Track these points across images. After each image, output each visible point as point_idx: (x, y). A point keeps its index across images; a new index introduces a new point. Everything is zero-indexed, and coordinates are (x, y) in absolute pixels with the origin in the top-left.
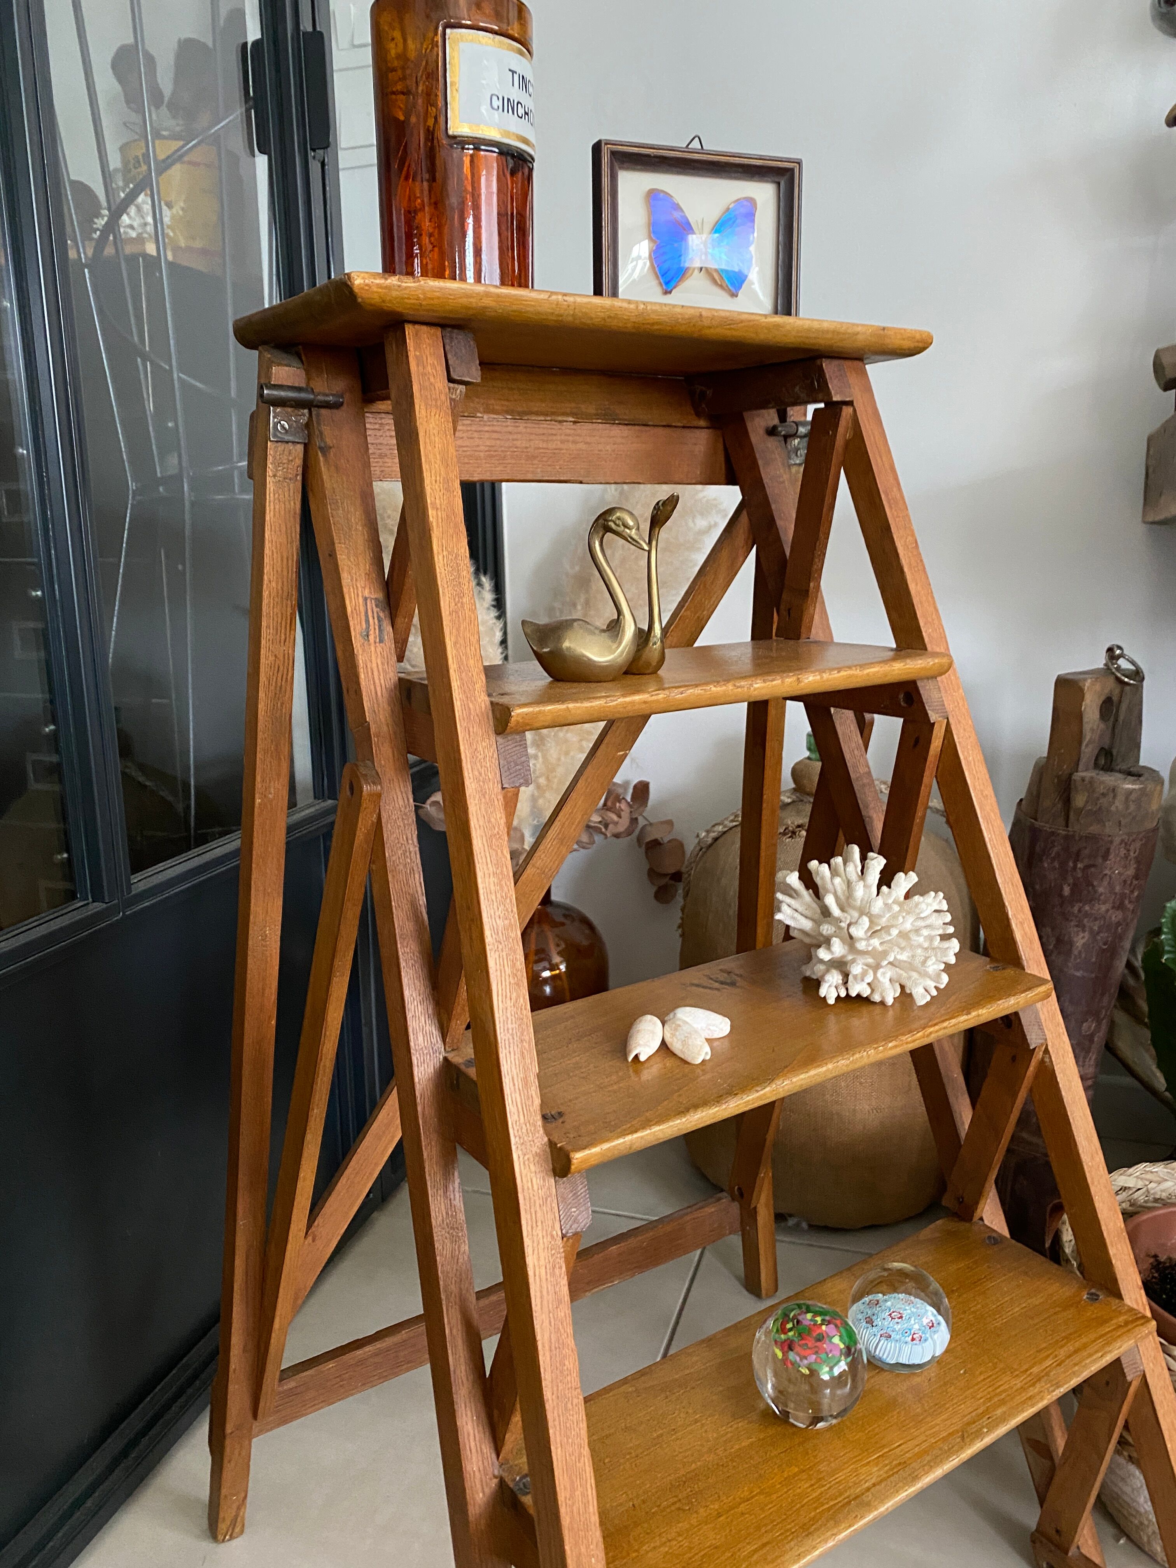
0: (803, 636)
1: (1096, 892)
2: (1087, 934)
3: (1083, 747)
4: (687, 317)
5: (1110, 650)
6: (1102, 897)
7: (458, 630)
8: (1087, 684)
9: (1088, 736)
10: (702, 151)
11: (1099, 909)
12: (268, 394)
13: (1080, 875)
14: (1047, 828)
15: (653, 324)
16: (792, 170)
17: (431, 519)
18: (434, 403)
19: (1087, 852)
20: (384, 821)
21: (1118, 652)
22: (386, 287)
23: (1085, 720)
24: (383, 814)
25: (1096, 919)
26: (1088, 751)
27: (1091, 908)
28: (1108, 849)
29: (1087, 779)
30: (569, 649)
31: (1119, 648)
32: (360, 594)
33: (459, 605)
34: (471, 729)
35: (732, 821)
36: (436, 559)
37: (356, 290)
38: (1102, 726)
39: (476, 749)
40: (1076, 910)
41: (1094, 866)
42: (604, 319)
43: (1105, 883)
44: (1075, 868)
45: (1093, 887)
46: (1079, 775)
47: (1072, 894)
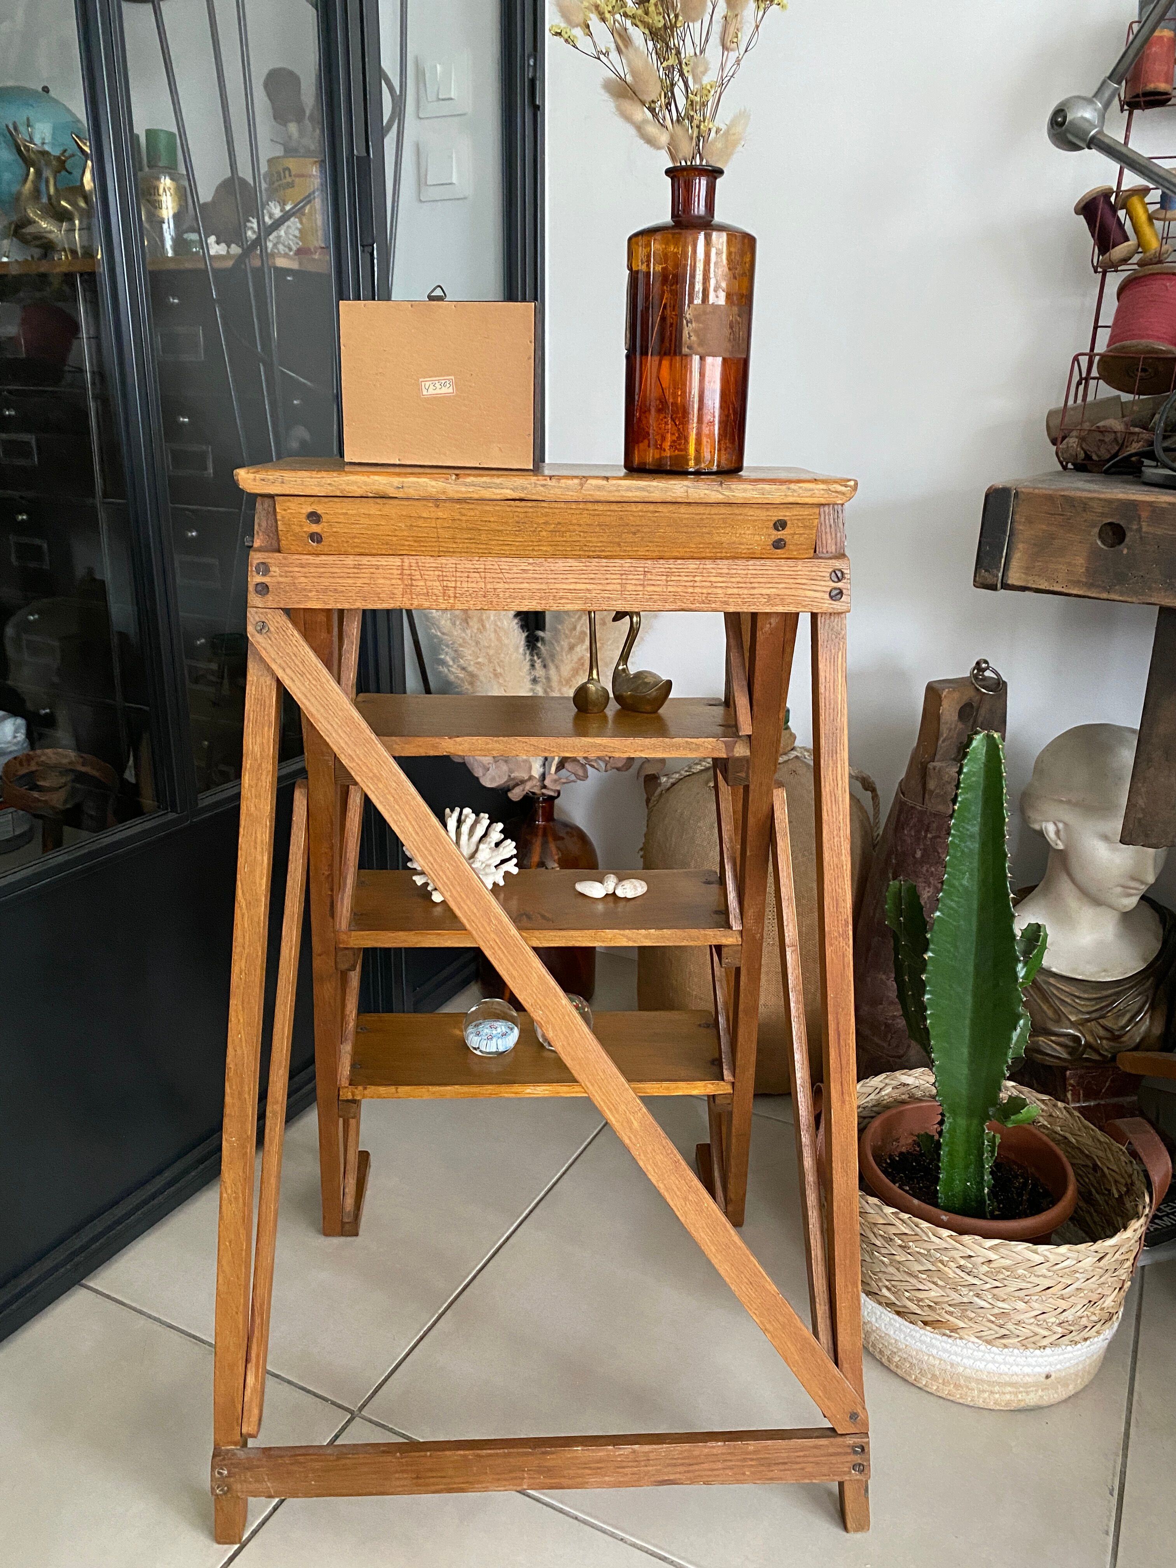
1: (940, 857)
2: (931, 890)
3: (940, 742)
5: (978, 663)
8: (945, 693)
9: (945, 733)
13: (929, 843)
19: (934, 825)
21: (984, 665)
23: (942, 721)
26: (943, 744)
27: (936, 870)
29: (937, 769)
31: (986, 662)
35: (686, 771)
38: (960, 726)
40: (925, 868)
41: (939, 837)
44: (926, 837)
45: (938, 853)
46: (934, 764)
47: (923, 856)
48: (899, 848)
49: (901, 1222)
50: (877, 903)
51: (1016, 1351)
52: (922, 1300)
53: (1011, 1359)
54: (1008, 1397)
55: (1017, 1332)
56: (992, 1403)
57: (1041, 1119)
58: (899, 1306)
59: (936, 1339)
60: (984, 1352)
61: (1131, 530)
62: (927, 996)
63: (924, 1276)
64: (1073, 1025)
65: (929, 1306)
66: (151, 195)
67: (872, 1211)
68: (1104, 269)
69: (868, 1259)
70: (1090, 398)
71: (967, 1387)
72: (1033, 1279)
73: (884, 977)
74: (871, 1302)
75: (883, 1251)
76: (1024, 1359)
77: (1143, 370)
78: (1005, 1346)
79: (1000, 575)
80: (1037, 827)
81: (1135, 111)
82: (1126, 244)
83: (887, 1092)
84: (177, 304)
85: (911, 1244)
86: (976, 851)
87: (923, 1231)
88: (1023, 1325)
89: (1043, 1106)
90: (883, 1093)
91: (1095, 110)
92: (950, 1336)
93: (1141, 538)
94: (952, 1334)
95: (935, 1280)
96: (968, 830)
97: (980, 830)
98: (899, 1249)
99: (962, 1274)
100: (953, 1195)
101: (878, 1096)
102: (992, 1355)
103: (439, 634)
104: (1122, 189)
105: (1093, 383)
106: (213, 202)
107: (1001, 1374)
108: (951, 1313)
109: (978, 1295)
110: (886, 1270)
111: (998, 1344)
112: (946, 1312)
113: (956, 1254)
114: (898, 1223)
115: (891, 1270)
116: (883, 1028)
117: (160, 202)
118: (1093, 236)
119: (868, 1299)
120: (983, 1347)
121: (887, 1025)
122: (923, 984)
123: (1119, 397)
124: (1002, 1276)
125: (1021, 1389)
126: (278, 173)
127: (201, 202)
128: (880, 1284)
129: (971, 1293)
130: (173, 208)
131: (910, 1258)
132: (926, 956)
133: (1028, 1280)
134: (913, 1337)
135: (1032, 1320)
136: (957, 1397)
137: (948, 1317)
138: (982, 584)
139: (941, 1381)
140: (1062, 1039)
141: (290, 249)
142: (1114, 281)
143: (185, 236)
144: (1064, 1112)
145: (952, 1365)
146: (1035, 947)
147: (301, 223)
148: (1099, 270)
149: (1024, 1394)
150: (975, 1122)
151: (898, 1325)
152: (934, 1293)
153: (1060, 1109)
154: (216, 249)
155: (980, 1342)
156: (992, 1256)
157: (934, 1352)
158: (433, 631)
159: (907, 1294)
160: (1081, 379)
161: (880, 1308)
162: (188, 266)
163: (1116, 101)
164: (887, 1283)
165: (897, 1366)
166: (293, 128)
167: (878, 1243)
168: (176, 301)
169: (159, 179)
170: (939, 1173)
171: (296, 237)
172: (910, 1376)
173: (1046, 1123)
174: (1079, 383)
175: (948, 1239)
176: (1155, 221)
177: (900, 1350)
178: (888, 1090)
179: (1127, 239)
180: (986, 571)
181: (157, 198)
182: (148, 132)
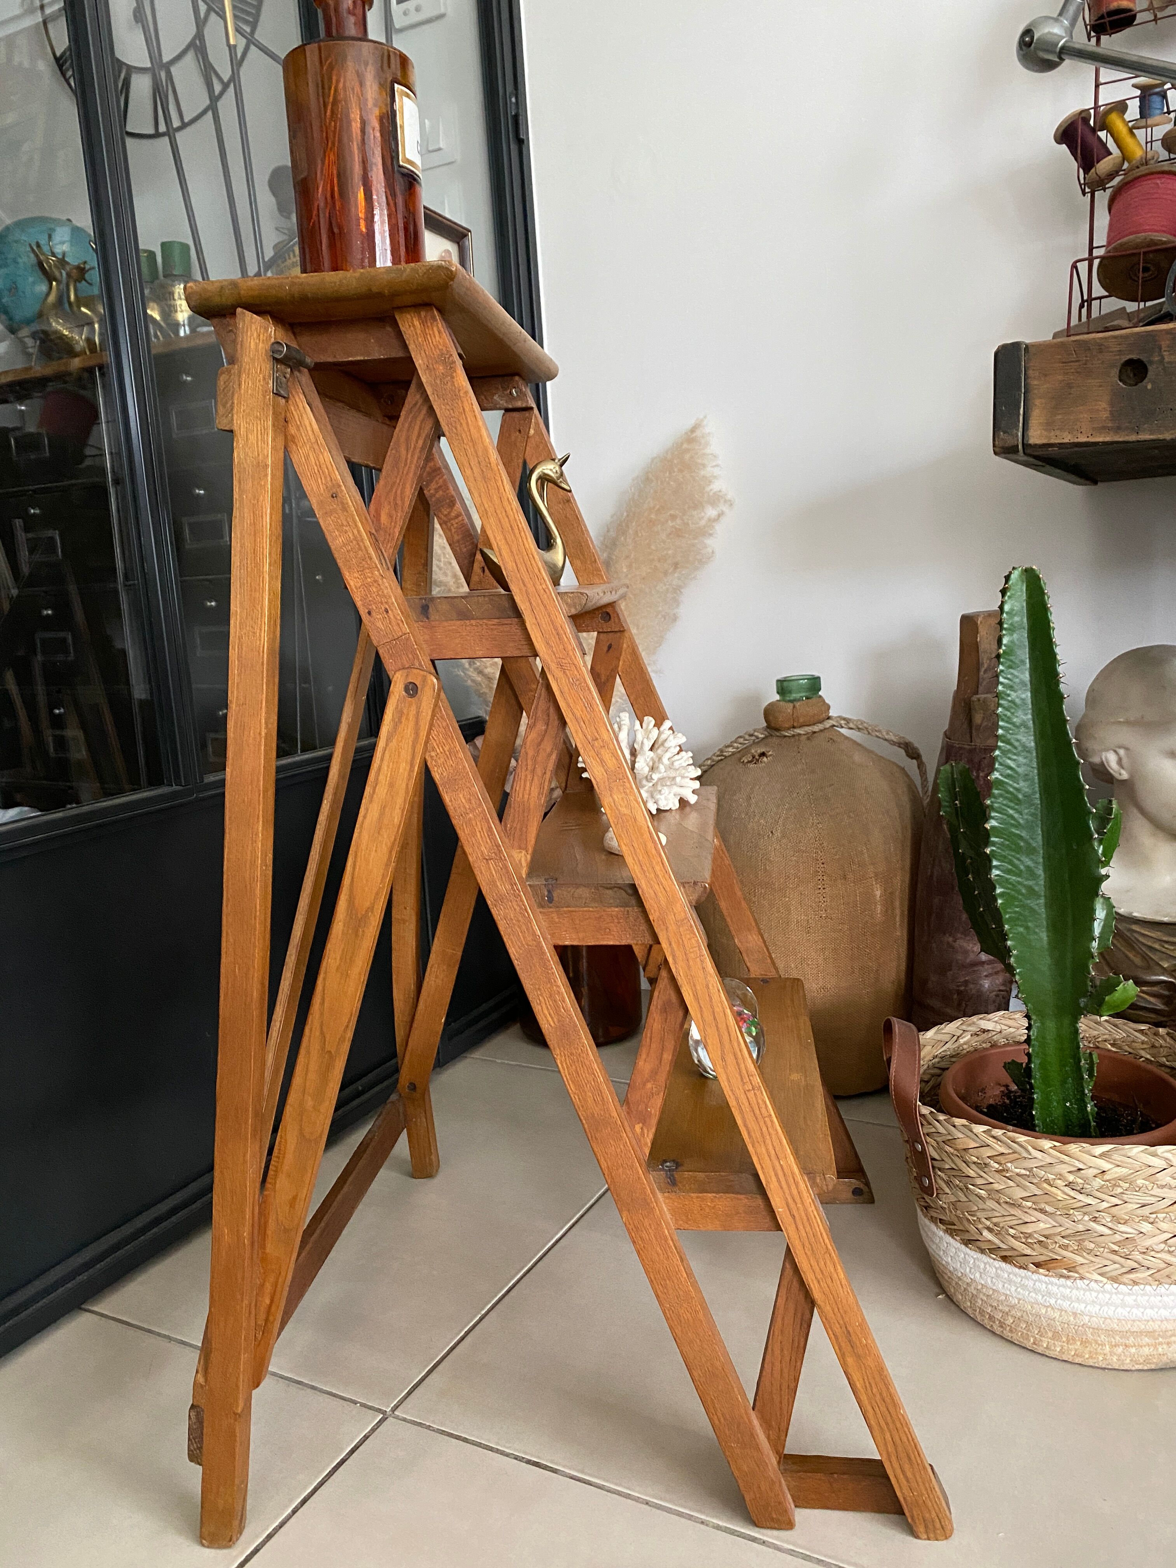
3: (982, 673)
8: (980, 619)
9: (985, 664)
26: (987, 677)
29: (982, 700)
46: (978, 696)
49: (994, 1141)
51: (1148, 1288)
52: (1030, 1235)
53: (1142, 1300)
54: (1146, 1351)
55: (1146, 1263)
56: (1128, 1361)
57: (1143, 1053)
58: (1005, 1250)
59: (1052, 1284)
60: (1111, 1293)
61: (1151, 362)
62: (995, 872)
63: (1029, 1204)
64: (1165, 971)
65: (1040, 1242)
66: (166, 300)
67: (960, 1135)
68: (1092, 186)
69: (964, 1199)
70: (1095, 314)
71: (1096, 1342)
72: (1157, 1191)
73: (951, 939)
74: (972, 1253)
75: (979, 1181)
76: (1160, 1298)
77: (1145, 270)
78: (1135, 1283)
79: (1020, 434)
80: (1096, 760)
81: (1102, 37)
82: (1110, 157)
83: (965, 1039)
84: (190, 382)
85: (1009, 1165)
86: (1029, 701)
87: (1021, 1146)
88: (1153, 1253)
89: (1143, 1038)
90: (962, 1041)
91: (1062, 26)
92: (1068, 1277)
93: (1164, 369)
94: (1071, 1274)
95: (1043, 1206)
96: (1017, 677)
97: (1031, 676)
98: (997, 1175)
99: (1072, 1193)
100: (1052, 1121)
101: (957, 1045)
102: (1121, 1297)
104: (1100, 103)
105: (1095, 303)
107: (1134, 1321)
108: (1065, 1247)
109: (1095, 1220)
110: (985, 1207)
111: (1127, 1281)
112: (1060, 1247)
113: (1064, 1169)
114: (991, 1141)
115: (991, 1204)
116: (955, 996)
117: (175, 306)
118: (1076, 159)
119: (968, 1250)
120: (1108, 1287)
121: (959, 993)
122: (988, 859)
123: (1124, 308)
124: (1119, 1190)
125: (1161, 1339)
126: (283, 254)
128: (980, 1226)
129: (1086, 1218)
130: (186, 311)
131: (1011, 1183)
132: (987, 826)
133: (1151, 1192)
134: (1024, 1287)
135: (1163, 1246)
136: (1086, 1359)
137: (1064, 1253)
138: (1003, 448)
139: (1064, 1339)
140: (1155, 989)
142: (1102, 198)
143: (199, 329)
144: (1168, 1039)
145: (1075, 1314)
146: (1109, 820)
148: (1087, 190)
149: (1165, 1346)
150: (1066, 1021)
151: (1006, 1276)
152: (1044, 1225)
153: (1162, 1037)
155: (1105, 1280)
156: (1104, 1165)
157: (1053, 1301)
159: (1012, 1231)
160: (1083, 301)
161: (984, 1258)
162: (200, 342)
163: (1080, 23)
164: (988, 1223)
165: (1011, 1331)
167: (972, 1173)
168: (189, 379)
169: (174, 286)
170: (1033, 1093)
172: (1028, 1339)
173: (1148, 1057)
174: (1081, 306)
175: (1051, 1150)
176: (1135, 131)
177: (1013, 1307)
178: (967, 1037)
179: (1110, 154)
180: (1004, 433)
181: (172, 302)
182: (163, 245)
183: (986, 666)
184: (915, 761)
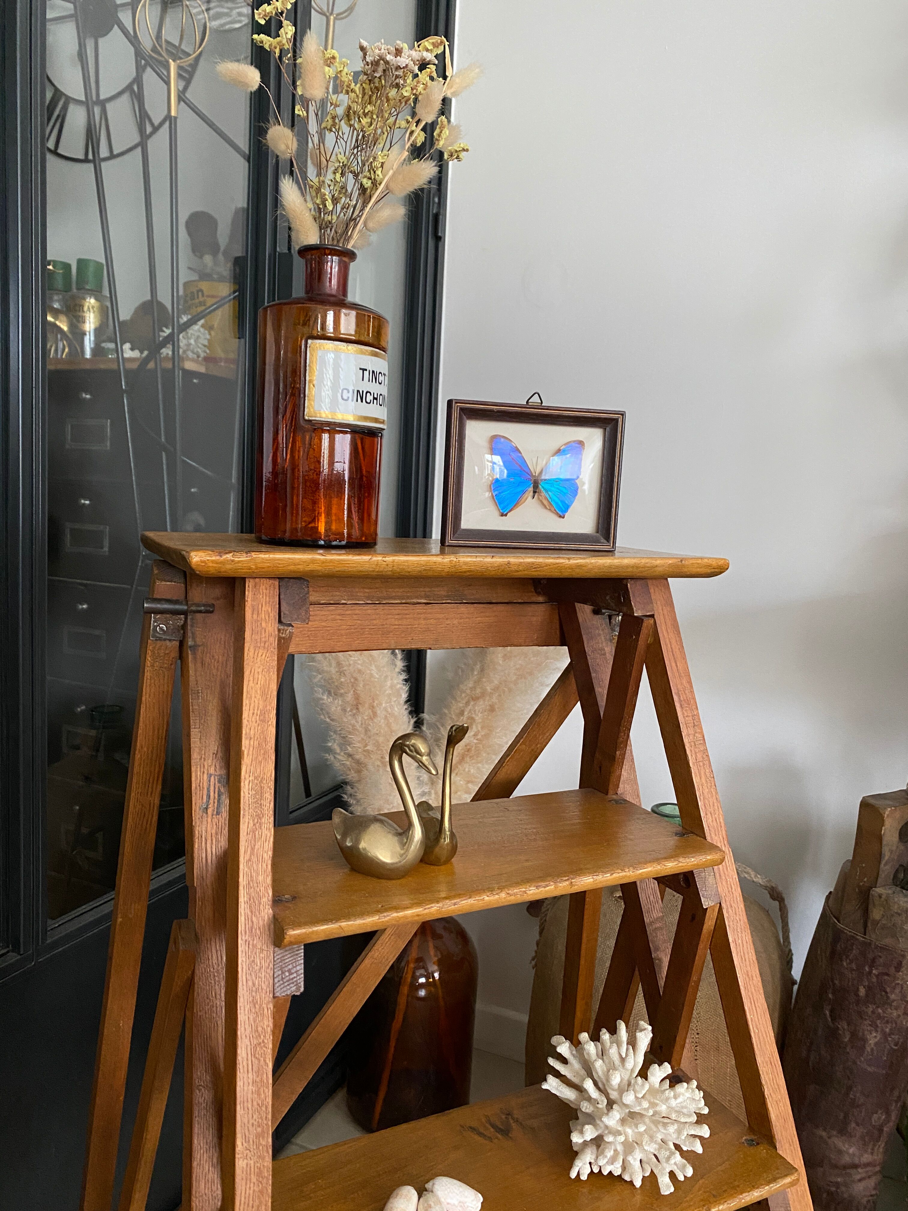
0: (611, 792)
1: (888, 998)
2: (879, 1034)
3: (882, 865)
4: (496, 565)
6: (894, 1004)
7: (253, 849)
8: (887, 813)
9: (887, 856)
10: (540, 406)
11: (891, 1013)
12: (147, 607)
13: (874, 980)
14: (848, 931)
15: (465, 572)
16: (617, 420)
17: (243, 748)
18: (262, 645)
19: (881, 960)
20: (196, 979)
22: (221, 563)
23: (884, 843)
24: (197, 971)
25: (887, 1022)
26: (886, 870)
27: (884, 1012)
28: (901, 962)
29: (884, 897)
30: (364, 849)
32: (206, 772)
33: (257, 825)
34: (251, 943)
36: (242, 784)
37: (194, 566)
38: (901, 847)
39: (253, 961)
40: (870, 1010)
41: (888, 975)
42: (420, 571)
43: (897, 991)
44: (870, 972)
45: (886, 993)
46: (877, 890)
47: (867, 995)
48: (837, 982)
50: (811, 1043)
66: (76, 311)
73: (824, 1134)
84: (90, 399)
103: (328, 720)
106: (132, 320)
116: (825, 1195)
117: (84, 317)
121: (830, 1193)
126: (192, 293)
127: (121, 319)
130: (95, 323)
141: (198, 357)
143: (103, 345)
147: (210, 334)
154: (128, 352)
158: (322, 717)
162: (102, 366)
166: (208, 259)
168: (88, 396)
169: (84, 299)
171: (205, 346)
181: (81, 314)
182: (80, 262)
183: (886, 858)
184: (777, 903)
